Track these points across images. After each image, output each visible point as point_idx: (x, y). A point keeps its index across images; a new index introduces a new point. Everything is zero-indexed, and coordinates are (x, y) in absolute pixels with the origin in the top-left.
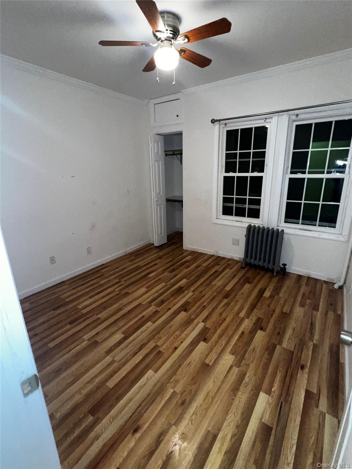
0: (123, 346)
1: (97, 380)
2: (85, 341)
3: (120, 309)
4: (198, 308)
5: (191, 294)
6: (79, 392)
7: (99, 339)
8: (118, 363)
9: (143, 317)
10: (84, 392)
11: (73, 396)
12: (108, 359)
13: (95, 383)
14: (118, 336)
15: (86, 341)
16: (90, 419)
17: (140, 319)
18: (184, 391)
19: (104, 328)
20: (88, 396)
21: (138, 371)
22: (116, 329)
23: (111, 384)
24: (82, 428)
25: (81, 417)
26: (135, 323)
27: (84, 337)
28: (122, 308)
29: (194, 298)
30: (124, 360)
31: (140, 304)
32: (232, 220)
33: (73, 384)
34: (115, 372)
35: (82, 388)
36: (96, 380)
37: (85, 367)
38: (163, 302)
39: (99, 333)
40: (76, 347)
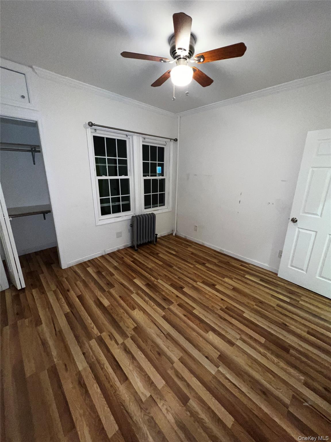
0: (223, 333)
1: (262, 350)
2: (219, 371)
3: (168, 336)
4: (181, 281)
5: (159, 281)
6: (277, 365)
7: (215, 355)
8: (242, 335)
9: (185, 316)
10: (276, 360)
11: (282, 368)
12: (239, 343)
13: (266, 352)
14: (211, 336)
15: (220, 369)
16: (292, 351)
17: (189, 319)
18: (254, 301)
19: (199, 351)
20: (278, 356)
21: (246, 322)
22: (201, 339)
23: (263, 340)
24: (300, 356)
25: (294, 358)
26: (193, 322)
27: (214, 373)
28: (166, 334)
29: (167, 281)
30: (238, 331)
31: (164, 317)
32: (111, 218)
33: (272, 371)
34: (251, 337)
35: (273, 362)
36: (262, 352)
37: (253, 364)
38: (165, 299)
39: (206, 355)
40: (228, 379)
